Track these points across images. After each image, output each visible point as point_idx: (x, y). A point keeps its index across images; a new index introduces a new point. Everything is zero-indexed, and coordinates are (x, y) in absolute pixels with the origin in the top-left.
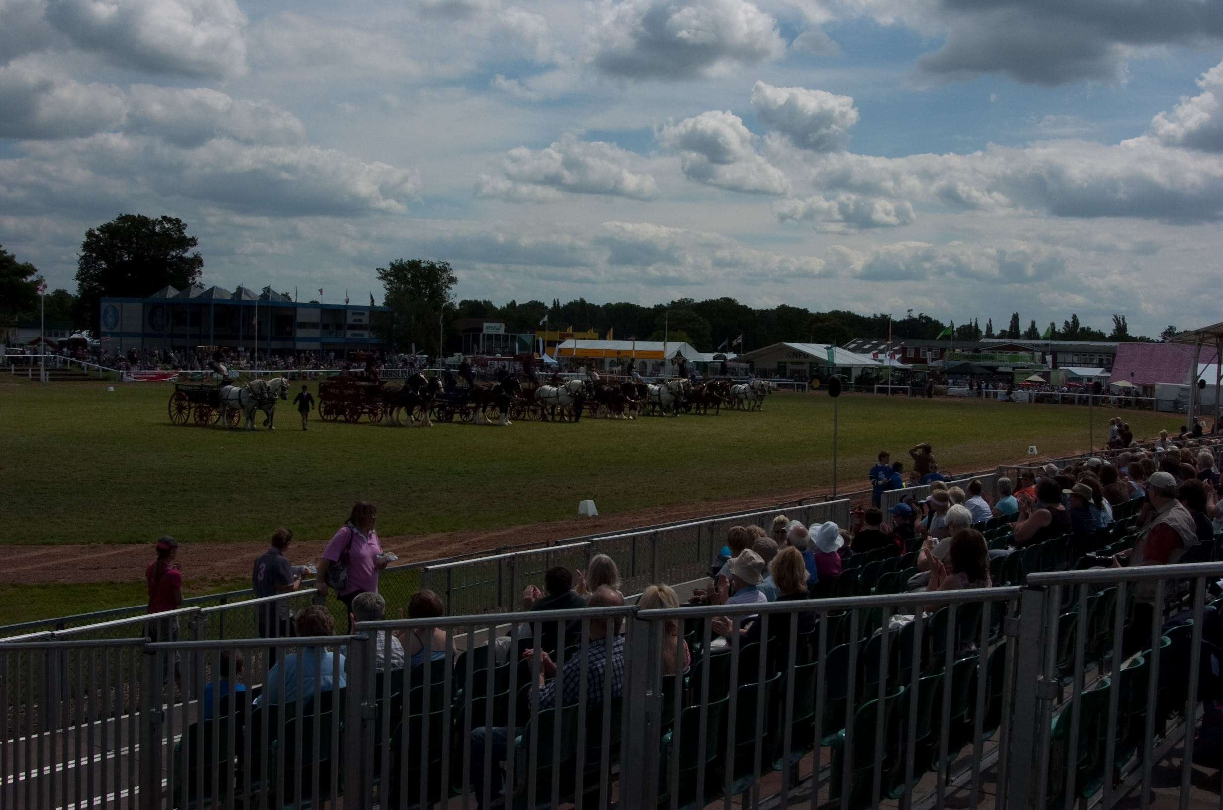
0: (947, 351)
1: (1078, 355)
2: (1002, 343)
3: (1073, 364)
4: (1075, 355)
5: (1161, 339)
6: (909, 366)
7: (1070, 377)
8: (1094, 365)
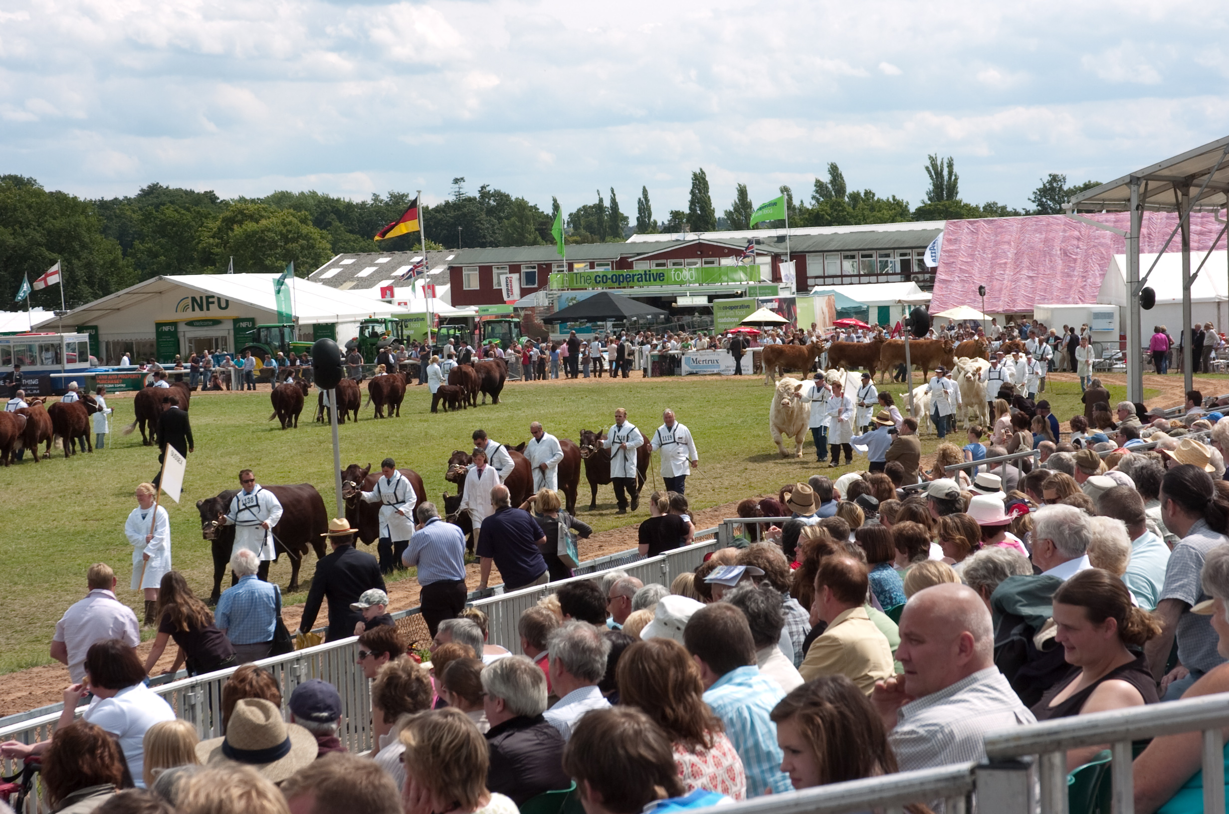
0: (555, 269)
1: (853, 257)
2: (677, 240)
3: (842, 278)
4: (846, 257)
5: (1033, 207)
6: (470, 311)
7: (839, 308)
8: (890, 278)
